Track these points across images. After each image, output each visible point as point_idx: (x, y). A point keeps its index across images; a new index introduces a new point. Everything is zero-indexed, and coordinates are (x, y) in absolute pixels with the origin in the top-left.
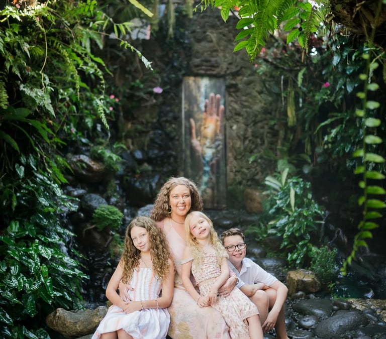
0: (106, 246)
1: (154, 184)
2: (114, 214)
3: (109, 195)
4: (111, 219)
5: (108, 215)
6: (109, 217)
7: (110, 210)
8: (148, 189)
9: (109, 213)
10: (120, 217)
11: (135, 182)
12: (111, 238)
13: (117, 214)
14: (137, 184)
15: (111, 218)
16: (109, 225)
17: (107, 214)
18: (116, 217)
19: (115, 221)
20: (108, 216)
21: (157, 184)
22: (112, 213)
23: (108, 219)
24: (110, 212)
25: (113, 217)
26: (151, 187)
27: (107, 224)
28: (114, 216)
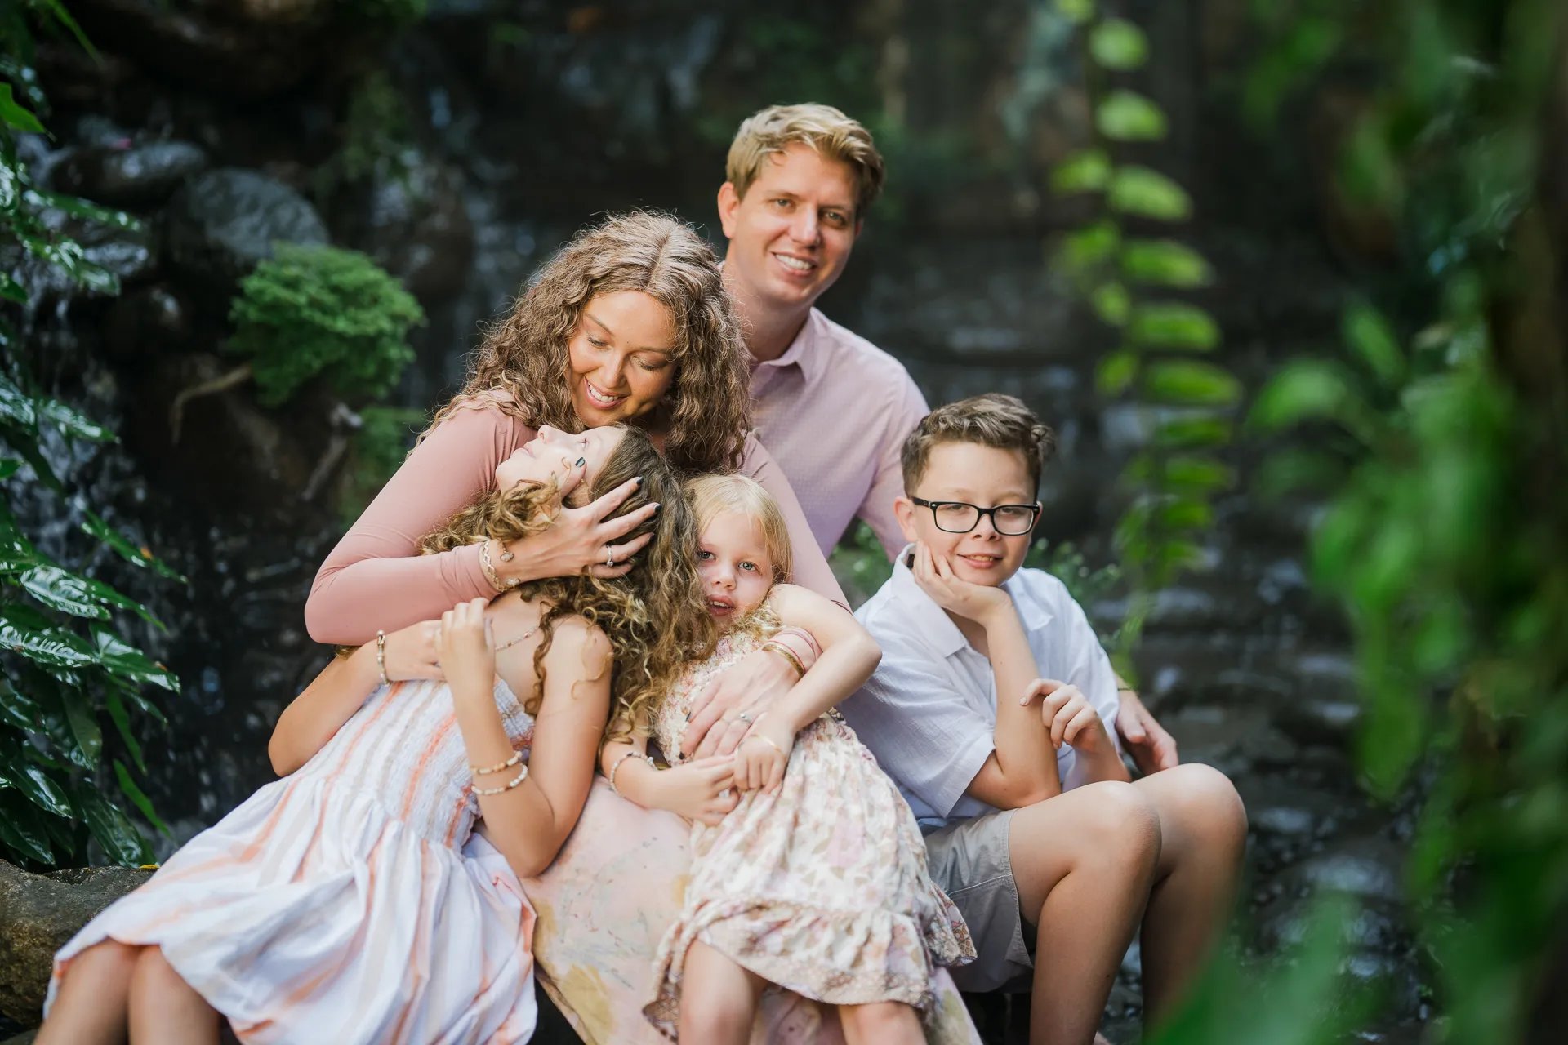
0: (308, 495)
1: (683, 82)
2: (360, 306)
3: (352, 174)
4: (341, 337)
5: (325, 310)
6: (327, 321)
7: (336, 279)
8: (643, 110)
9: (329, 299)
10: (396, 318)
11: (564, 60)
12: (337, 447)
13: (375, 301)
14: (577, 77)
15: (341, 325)
16: (330, 369)
17: (314, 303)
18: (375, 321)
19: (369, 344)
20: (318, 317)
21: (705, 76)
22: (352, 298)
23: (322, 332)
24: (335, 289)
25: (356, 322)
26: (664, 95)
27: (317, 364)
28: (365, 316)
